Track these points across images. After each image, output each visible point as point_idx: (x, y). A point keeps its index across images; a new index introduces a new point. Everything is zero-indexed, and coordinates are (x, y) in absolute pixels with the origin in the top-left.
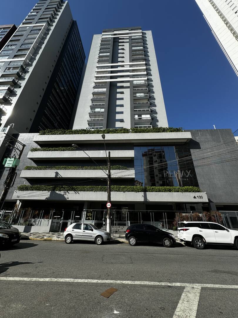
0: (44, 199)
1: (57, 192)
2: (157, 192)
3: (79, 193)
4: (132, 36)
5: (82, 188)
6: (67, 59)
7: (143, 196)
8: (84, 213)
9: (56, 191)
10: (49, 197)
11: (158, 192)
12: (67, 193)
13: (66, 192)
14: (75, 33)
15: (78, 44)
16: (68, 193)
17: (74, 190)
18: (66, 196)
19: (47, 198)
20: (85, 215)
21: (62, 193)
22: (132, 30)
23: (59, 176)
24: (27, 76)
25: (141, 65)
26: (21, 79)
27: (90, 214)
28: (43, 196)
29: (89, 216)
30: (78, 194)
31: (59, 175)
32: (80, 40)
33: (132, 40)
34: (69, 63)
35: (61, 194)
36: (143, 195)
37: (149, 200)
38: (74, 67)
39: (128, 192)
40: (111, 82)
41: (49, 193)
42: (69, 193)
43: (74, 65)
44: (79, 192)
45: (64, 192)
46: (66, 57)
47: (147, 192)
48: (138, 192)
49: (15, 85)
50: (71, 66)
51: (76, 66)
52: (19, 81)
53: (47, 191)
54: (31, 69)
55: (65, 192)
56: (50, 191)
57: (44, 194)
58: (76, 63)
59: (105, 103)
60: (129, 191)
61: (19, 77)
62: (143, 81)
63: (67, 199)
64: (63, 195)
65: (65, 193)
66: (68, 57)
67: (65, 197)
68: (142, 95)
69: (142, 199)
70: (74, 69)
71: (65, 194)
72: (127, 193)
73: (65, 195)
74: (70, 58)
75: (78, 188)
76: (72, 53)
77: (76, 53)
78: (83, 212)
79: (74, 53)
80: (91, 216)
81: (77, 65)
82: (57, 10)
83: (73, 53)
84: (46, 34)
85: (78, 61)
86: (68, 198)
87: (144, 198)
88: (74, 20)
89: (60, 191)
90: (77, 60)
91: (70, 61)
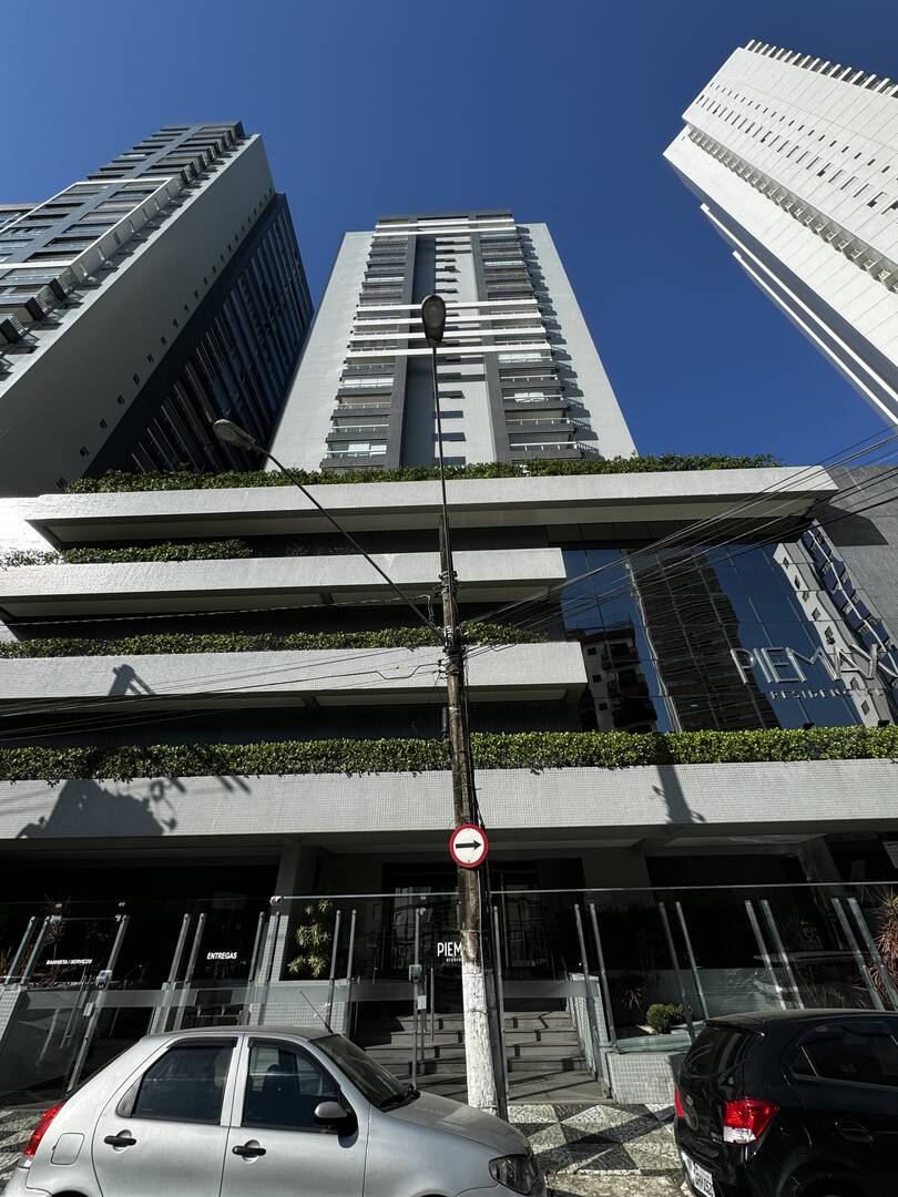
0: (12, 835)
1: (109, 785)
2: (734, 760)
3: (246, 788)
4: (480, 233)
5: (270, 754)
6: (246, 299)
7: (656, 790)
8: (277, 928)
9: (100, 777)
10: (47, 818)
11: (747, 760)
12: (172, 792)
13: (165, 781)
14: (278, 228)
15: (288, 265)
16: (174, 790)
17: (218, 767)
18: (160, 812)
19: (30, 828)
20: (281, 945)
21: (138, 788)
22: (478, 217)
23: (133, 689)
24: (69, 319)
25: (524, 309)
26: (44, 325)
27: (314, 929)
28: (11, 812)
29: (305, 952)
30: (239, 792)
31: (135, 683)
32: (297, 255)
33: (482, 242)
34: (251, 314)
35: (129, 798)
36: (660, 787)
37: (701, 818)
38: (271, 332)
39: (559, 766)
40: (410, 359)
41: (53, 796)
42: (182, 788)
43: (268, 325)
44: (251, 780)
45: (152, 787)
46: (242, 290)
47: (677, 767)
48: (624, 764)
49: (12, 345)
50: (259, 324)
51: (279, 332)
52: (32, 332)
53: (41, 784)
54: (90, 298)
55: (161, 784)
56: (63, 782)
57: (16, 805)
58: (280, 319)
59: (392, 426)
60: (568, 764)
61: (35, 319)
62: (538, 356)
63: (167, 832)
64: (146, 801)
65: (157, 792)
66: (248, 291)
67: (156, 816)
68: (538, 396)
69: (656, 813)
70: (269, 338)
71: (157, 799)
72: (549, 774)
73: (153, 806)
74: (255, 297)
75: (243, 754)
76: (265, 286)
77: (278, 289)
78: (266, 920)
79: (274, 288)
80: (323, 952)
81: (282, 327)
82: (221, 152)
83: (270, 287)
84: (172, 207)
85: (286, 314)
86: (172, 824)
87: (667, 802)
88: (278, 192)
89: (130, 778)
90: (280, 311)
91: (254, 307)
